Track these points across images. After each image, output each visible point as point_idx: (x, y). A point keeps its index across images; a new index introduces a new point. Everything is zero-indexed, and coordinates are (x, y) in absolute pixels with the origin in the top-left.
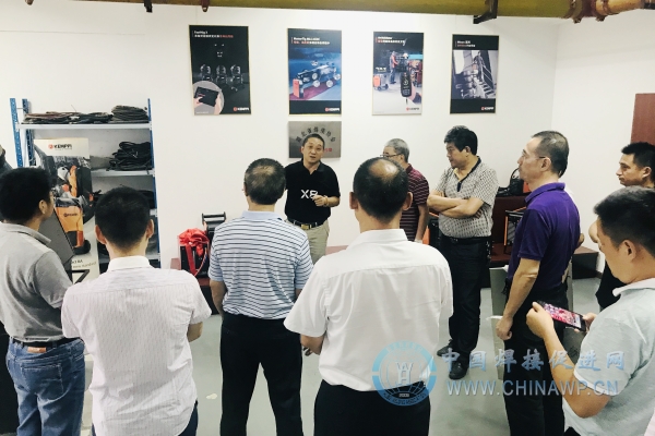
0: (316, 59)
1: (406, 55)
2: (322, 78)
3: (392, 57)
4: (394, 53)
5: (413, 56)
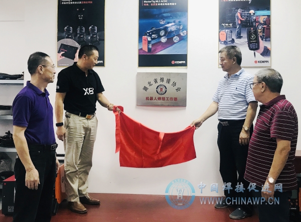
0: (163, 18)
1: (252, 12)
2: (169, 35)
3: (238, 14)
5: (259, 13)
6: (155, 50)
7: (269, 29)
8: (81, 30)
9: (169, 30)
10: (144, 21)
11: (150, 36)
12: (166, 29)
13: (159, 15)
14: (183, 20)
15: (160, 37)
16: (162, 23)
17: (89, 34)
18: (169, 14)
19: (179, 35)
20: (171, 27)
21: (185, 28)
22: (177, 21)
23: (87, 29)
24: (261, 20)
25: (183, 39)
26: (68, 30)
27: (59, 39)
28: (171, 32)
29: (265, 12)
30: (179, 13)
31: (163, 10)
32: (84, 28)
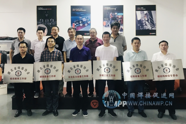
0: (81, 16)
2: (84, 23)
3: (111, 15)
4: (111, 13)
5: (119, 14)
6: (78, 29)
7: (123, 20)
8: (47, 20)
9: (83, 21)
10: (73, 17)
11: (76, 23)
12: (82, 20)
13: (79, 15)
14: (89, 17)
15: (80, 24)
16: (80, 18)
17: (50, 22)
18: (83, 15)
19: (87, 23)
20: (84, 20)
21: (90, 20)
22: (86, 17)
23: (49, 20)
24: (120, 17)
25: (89, 25)
26: (42, 21)
27: (38, 24)
28: (84, 22)
29: (121, 14)
30: (87, 14)
31: (81, 13)
32: (48, 20)
